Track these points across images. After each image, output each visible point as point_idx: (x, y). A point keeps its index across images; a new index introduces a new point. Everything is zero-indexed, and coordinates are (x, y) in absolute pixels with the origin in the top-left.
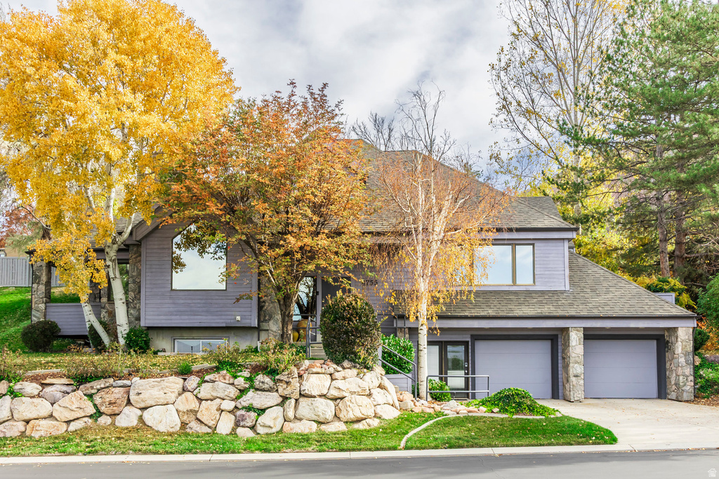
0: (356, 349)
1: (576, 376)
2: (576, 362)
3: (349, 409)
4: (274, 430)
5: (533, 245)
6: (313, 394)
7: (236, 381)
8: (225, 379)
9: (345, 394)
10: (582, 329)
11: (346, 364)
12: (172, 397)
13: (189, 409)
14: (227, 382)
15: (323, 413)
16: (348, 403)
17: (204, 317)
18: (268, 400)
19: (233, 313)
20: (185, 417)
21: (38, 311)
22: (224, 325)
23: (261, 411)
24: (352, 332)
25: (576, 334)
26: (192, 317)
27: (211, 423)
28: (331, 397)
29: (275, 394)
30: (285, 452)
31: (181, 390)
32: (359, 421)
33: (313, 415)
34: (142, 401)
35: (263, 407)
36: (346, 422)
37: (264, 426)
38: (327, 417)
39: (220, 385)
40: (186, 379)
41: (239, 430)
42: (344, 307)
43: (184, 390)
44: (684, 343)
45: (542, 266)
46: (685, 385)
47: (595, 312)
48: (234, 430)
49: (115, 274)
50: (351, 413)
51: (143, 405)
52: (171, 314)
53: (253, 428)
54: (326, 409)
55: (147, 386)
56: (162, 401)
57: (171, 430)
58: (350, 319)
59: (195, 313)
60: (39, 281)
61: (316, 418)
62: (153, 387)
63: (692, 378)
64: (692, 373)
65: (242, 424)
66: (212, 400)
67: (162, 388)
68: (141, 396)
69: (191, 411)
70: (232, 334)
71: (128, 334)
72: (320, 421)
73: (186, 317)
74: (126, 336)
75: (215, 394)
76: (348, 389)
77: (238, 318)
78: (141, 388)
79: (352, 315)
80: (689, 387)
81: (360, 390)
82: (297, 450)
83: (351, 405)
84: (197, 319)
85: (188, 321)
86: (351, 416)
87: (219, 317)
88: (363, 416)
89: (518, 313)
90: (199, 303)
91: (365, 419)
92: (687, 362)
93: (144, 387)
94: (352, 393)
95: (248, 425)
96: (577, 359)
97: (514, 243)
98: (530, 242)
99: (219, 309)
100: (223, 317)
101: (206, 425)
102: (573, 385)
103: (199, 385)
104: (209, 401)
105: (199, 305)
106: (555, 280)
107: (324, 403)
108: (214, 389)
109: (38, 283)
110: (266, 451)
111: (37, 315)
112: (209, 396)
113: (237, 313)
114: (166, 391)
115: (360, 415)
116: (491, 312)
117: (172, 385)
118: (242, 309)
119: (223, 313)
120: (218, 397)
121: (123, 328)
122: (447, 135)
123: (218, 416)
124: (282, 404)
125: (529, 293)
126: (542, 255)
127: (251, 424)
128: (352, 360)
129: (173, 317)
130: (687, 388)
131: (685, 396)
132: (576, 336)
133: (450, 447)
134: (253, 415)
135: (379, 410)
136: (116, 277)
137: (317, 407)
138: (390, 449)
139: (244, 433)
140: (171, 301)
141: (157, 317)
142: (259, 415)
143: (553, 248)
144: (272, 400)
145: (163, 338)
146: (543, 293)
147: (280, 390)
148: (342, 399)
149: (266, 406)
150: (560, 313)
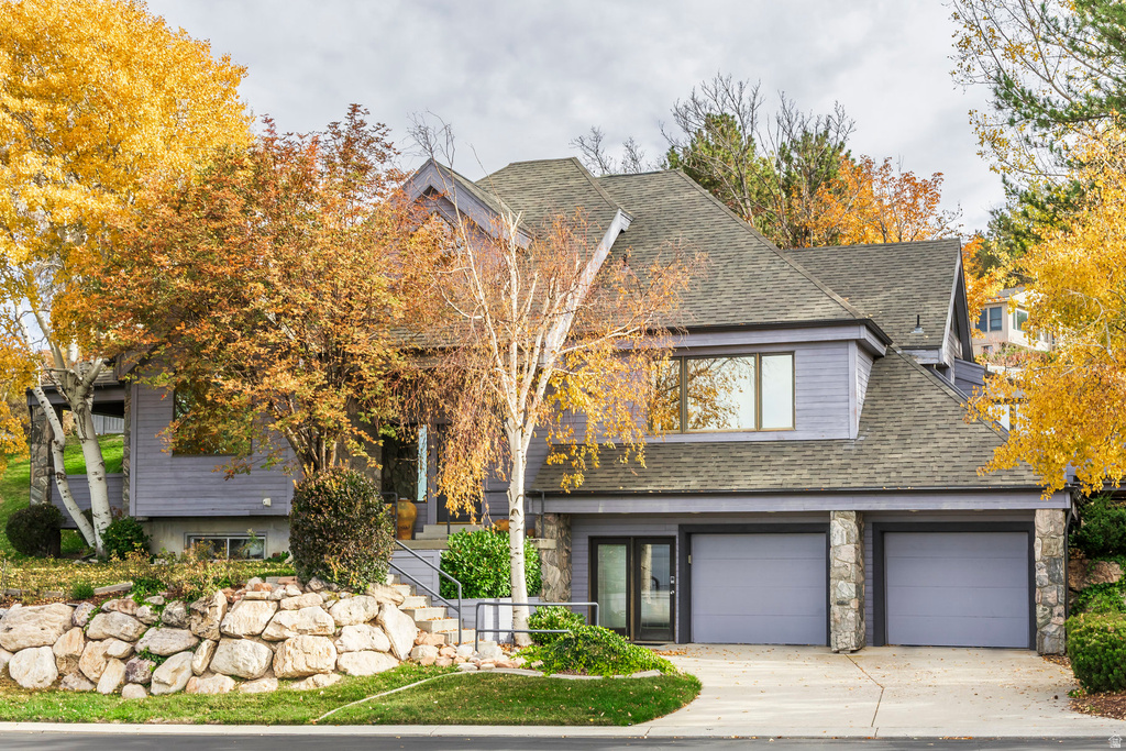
0: (329, 559)
1: (841, 603)
2: (841, 577)
3: (287, 657)
4: (173, 689)
5: (792, 353)
6: (238, 633)
7: (139, 611)
8: (126, 608)
9: (287, 633)
10: (854, 514)
11: (314, 583)
12: (51, 635)
13: (68, 653)
14: (129, 612)
15: (244, 664)
16: (288, 648)
17: (220, 501)
18: (172, 641)
19: (260, 493)
20: (64, 666)
21: (38, 488)
22: (247, 513)
23: (161, 658)
24: (320, 532)
25: (843, 524)
26: (202, 500)
27: (93, 676)
28: (265, 637)
29: (186, 631)
30: (151, 723)
31: (68, 624)
32: (302, 677)
33: (230, 667)
34: (13, 640)
35: (165, 653)
36: (281, 679)
37: (158, 682)
38: (251, 670)
39: (117, 616)
40: (76, 607)
41: (128, 689)
42: (311, 490)
43: (73, 624)
44: (1046, 541)
45: (807, 394)
46: (1047, 623)
47: (881, 482)
48: (120, 687)
49: (84, 434)
50: (289, 663)
51: (13, 647)
52: (173, 495)
53: (147, 684)
54: (254, 656)
55: (22, 617)
56: (37, 641)
57: (39, 686)
58: (319, 512)
59: (205, 494)
60: (40, 439)
61: (234, 672)
62: (29, 618)
63: (1060, 609)
64: (1061, 599)
65: (131, 678)
66: (101, 640)
67: (40, 621)
68: (11, 632)
69: (71, 656)
70: (272, 529)
71: (107, 530)
72: (241, 675)
73: (193, 501)
74: (104, 532)
75: (107, 631)
76: (294, 625)
77: (267, 501)
78: (13, 620)
79: (322, 503)
80: (1054, 627)
81: (314, 627)
82: (169, 720)
83: (293, 651)
84: (209, 504)
85: (195, 508)
86: (289, 669)
87: (242, 500)
88: (309, 670)
89: (742, 484)
90: (212, 477)
91: (311, 675)
92: (1051, 577)
93: (16, 620)
94: (302, 632)
95: (139, 680)
96: (843, 570)
97: (759, 352)
98: (789, 349)
99: (240, 487)
100: (247, 500)
101: (88, 679)
102: (835, 621)
103: (92, 616)
104: (97, 642)
105: (212, 480)
106: (830, 420)
107: (250, 648)
108: (106, 623)
109: (39, 443)
110: (129, 720)
111: (38, 495)
112: (100, 635)
113: (266, 493)
114: (44, 626)
115: (303, 668)
116: (694, 484)
117: (55, 615)
118: (274, 486)
119: (246, 493)
120: (112, 636)
121: (103, 520)
122: (840, 112)
123: (103, 665)
124: (193, 649)
125: (780, 446)
126: (808, 373)
127: (142, 678)
128: (322, 578)
129: (176, 501)
130: (1051, 629)
131: (1048, 645)
132: (841, 528)
133: (382, 723)
134: (147, 664)
135: (344, 662)
136: (86, 438)
137: (237, 653)
138: (294, 722)
139: (134, 692)
140: (171, 475)
141: (151, 501)
142: (158, 664)
143: (829, 359)
144: (178, 642)
145: (172, 535)
146: (806, 444)
147: (194, 625)
148: (283, 640)
149: (169, 651)
150: (817, 483)
